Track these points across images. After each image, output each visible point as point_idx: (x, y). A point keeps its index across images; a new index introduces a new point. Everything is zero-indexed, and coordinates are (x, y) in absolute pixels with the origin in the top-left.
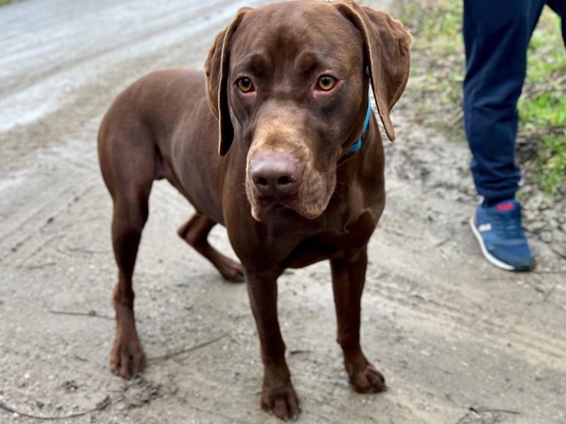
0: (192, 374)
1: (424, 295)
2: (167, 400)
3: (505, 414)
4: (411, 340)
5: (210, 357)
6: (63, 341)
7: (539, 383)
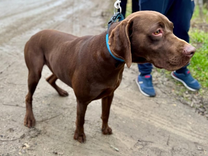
0: (51, 127)
1: (123, 103)
2: (43, 135)
3: (148, 143)
4: (120, 118)
5: (56, 121)
6: (8, 114)
7: (159, 133)
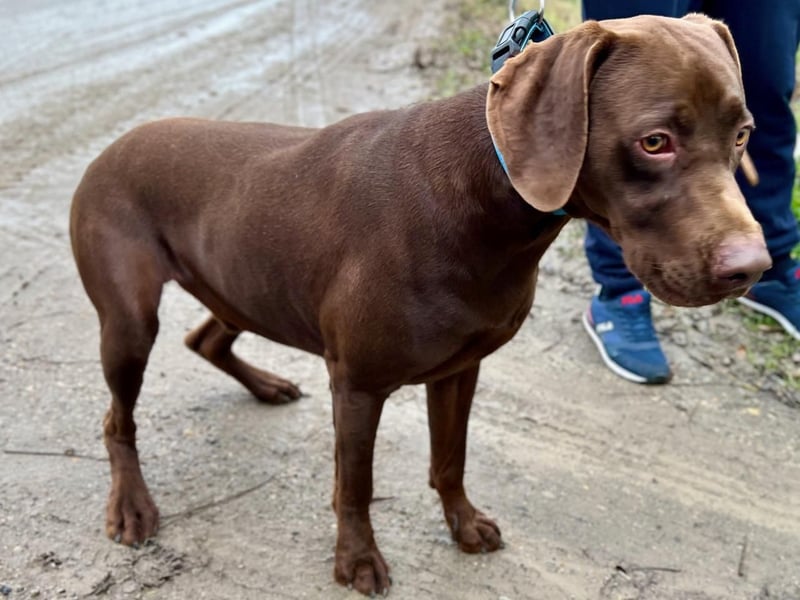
0: (230, 536)
1: (536, 417)
2: (197, 575)
3: (660, 572)
4: (528, 477)
5: (254, 512)
6: (30, 494)
7: (699, 530)
